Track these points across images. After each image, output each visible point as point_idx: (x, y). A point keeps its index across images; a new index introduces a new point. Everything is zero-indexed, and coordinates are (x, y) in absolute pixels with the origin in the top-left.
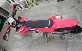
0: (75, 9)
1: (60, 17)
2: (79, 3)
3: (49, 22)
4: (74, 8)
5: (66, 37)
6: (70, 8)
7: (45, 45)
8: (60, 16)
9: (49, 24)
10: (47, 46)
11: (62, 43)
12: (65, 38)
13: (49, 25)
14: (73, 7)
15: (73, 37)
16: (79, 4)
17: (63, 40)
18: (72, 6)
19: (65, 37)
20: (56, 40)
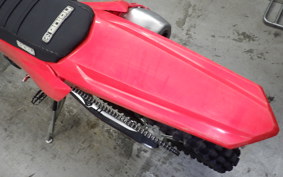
0: (251, 51)
1: (158, 25)
2: (276, 35)
3: (60, 19)
4: (246, 45)
5: (147, 155)
6: (232, 36)
7: (35, 140)
8: (161, 19)
9: (53, 28)
10: (44, 148)
11: (112, 172)
12: (138, 156)
13: (47, 38)
14: (247, 36)
15: (177, 170)
16: (278, 38)
17: (124, 160)
18: (244, 34)
19: (139, 150)
20: (96, 145)
